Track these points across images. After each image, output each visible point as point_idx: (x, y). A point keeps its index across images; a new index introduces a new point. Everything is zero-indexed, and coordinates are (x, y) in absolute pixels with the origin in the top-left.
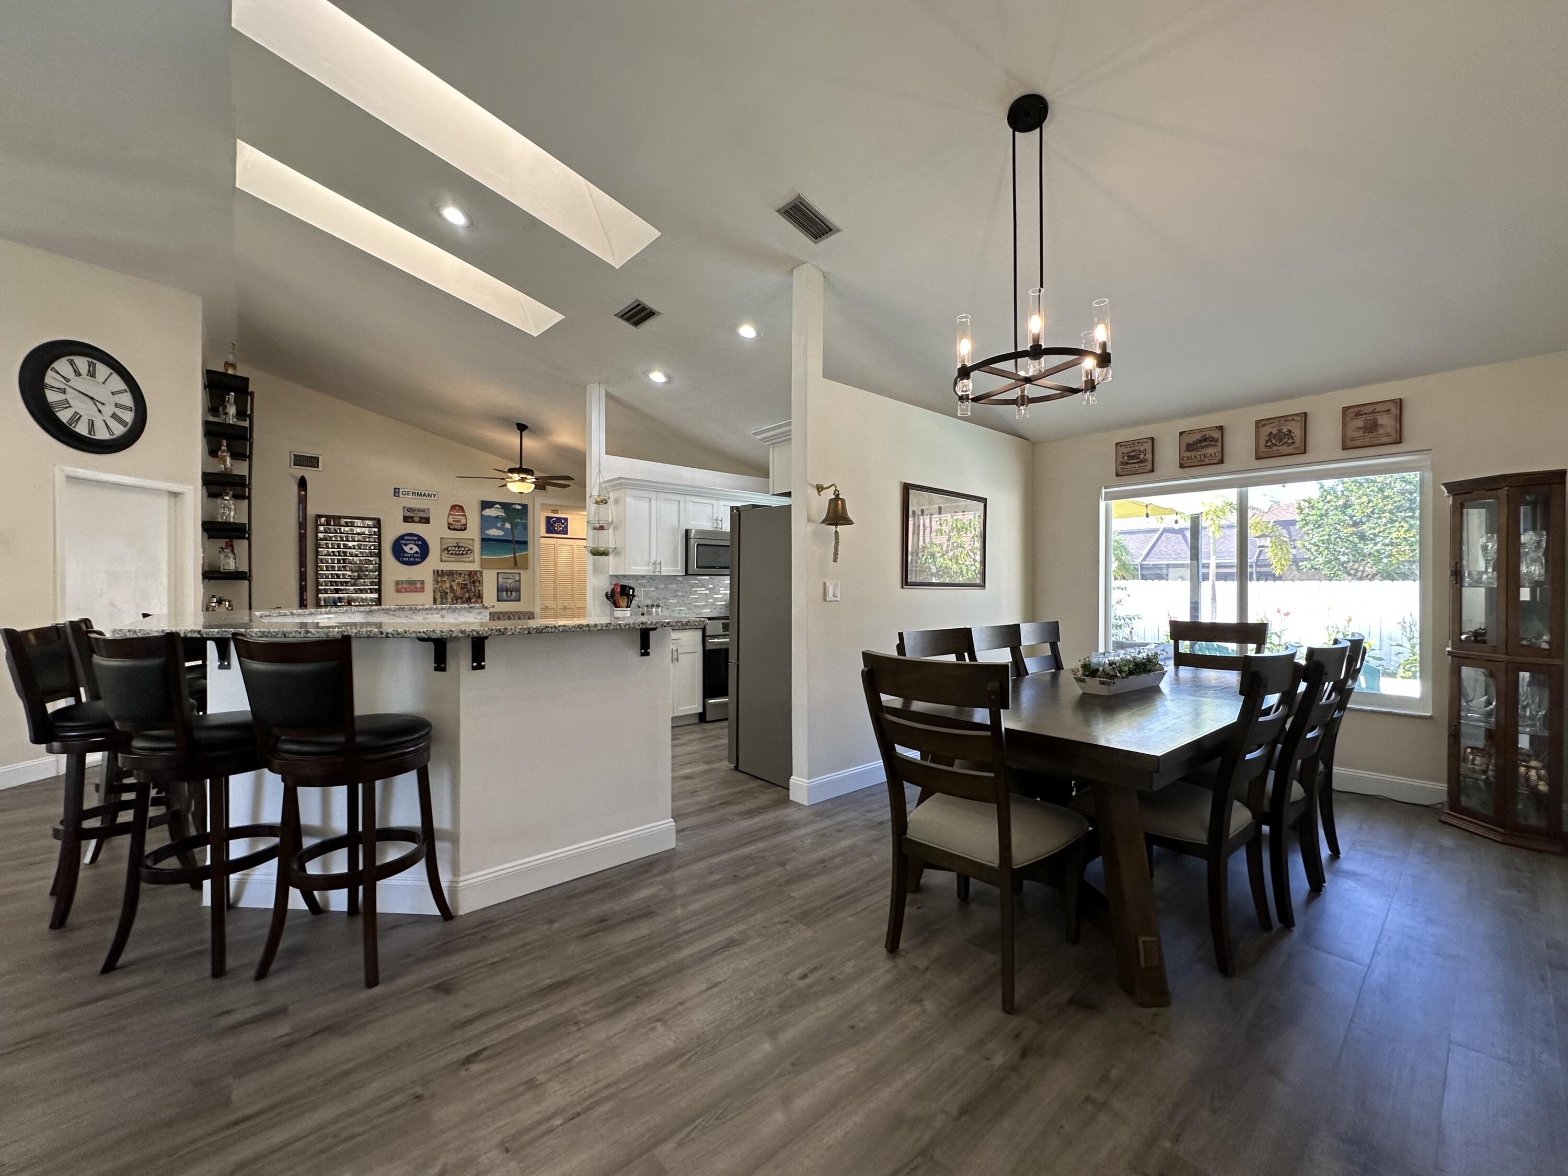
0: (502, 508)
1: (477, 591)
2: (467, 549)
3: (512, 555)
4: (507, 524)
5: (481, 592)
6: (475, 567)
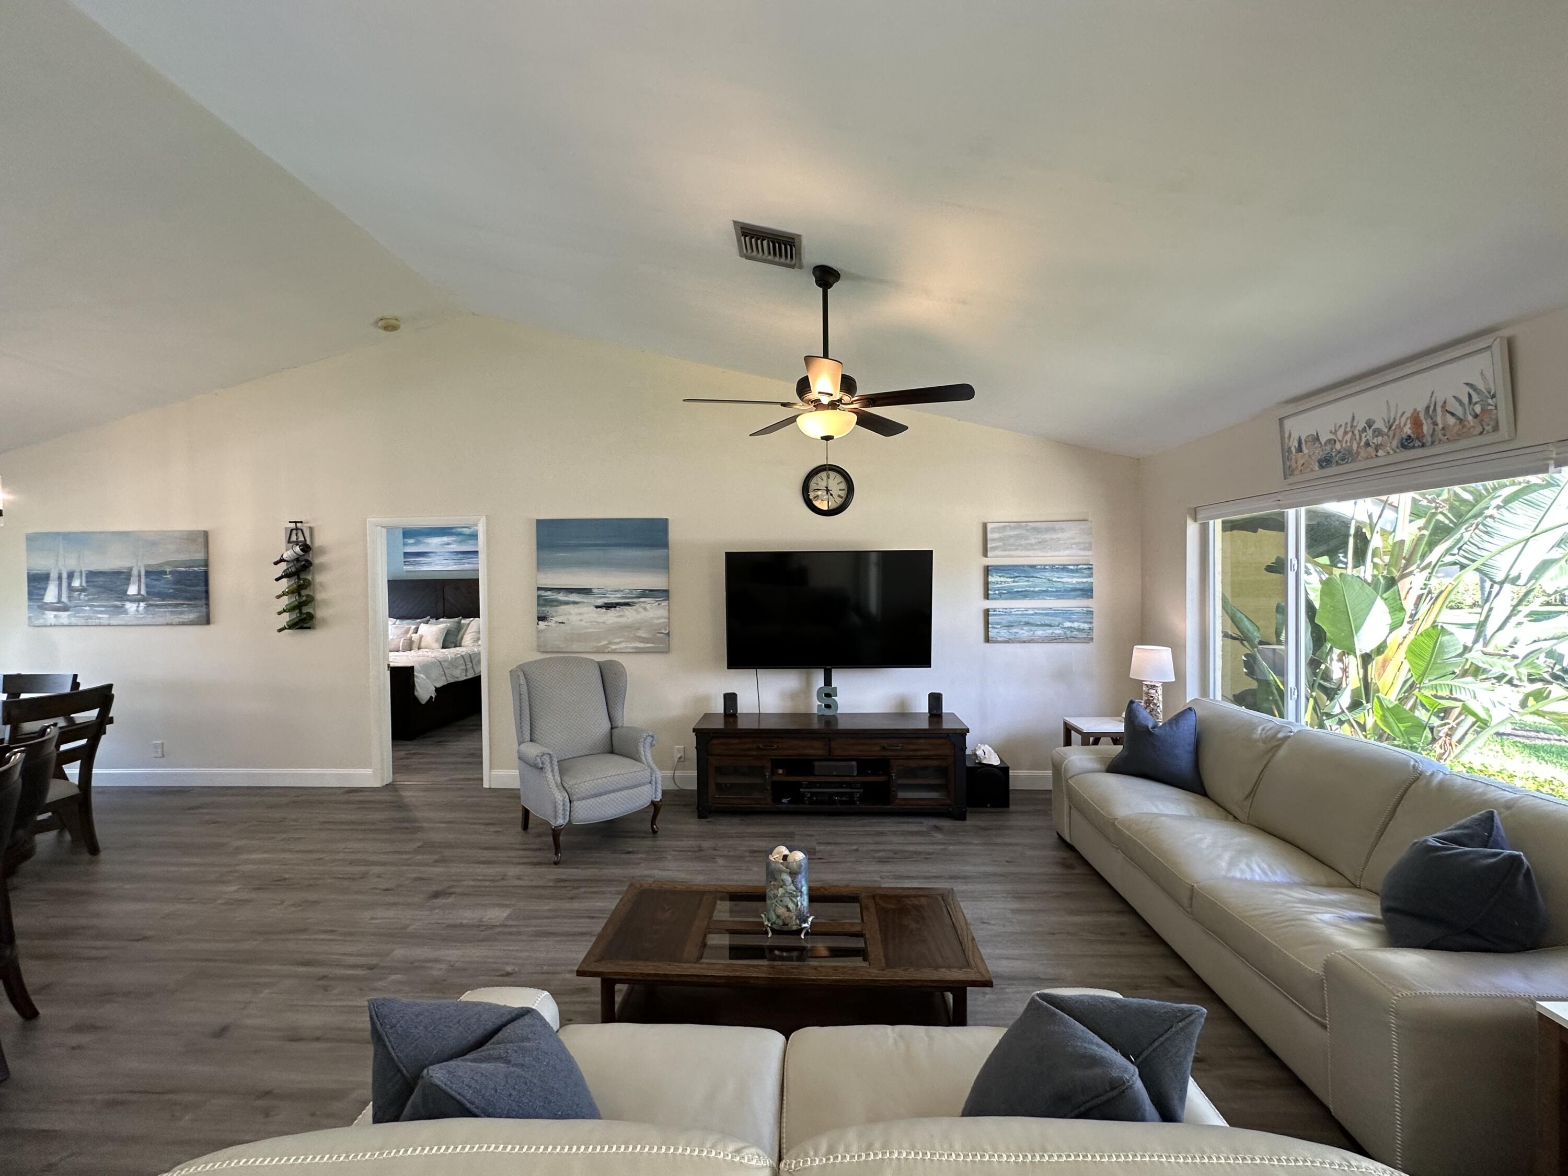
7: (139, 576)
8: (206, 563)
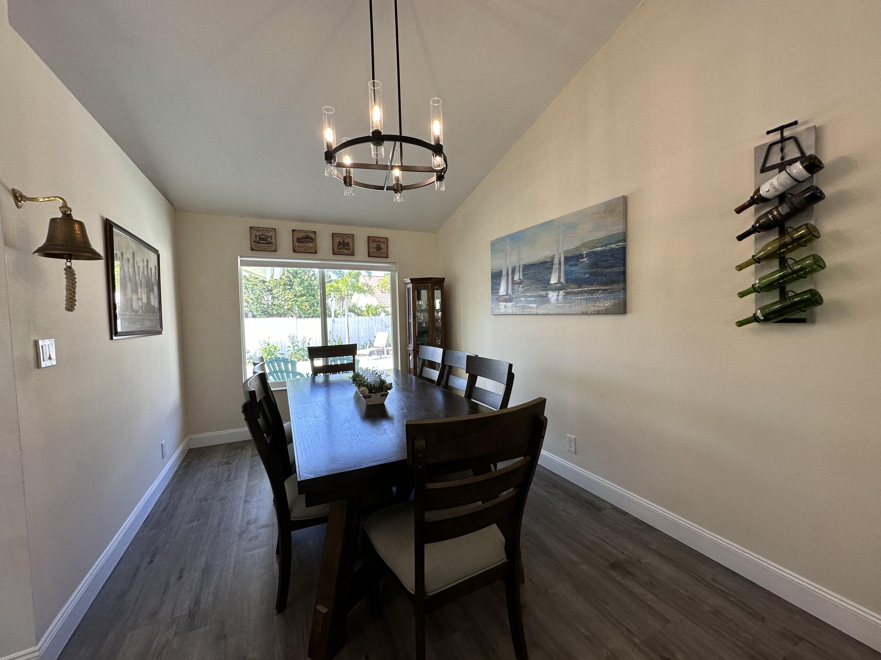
7: (560, 264)
8: (624, 237)
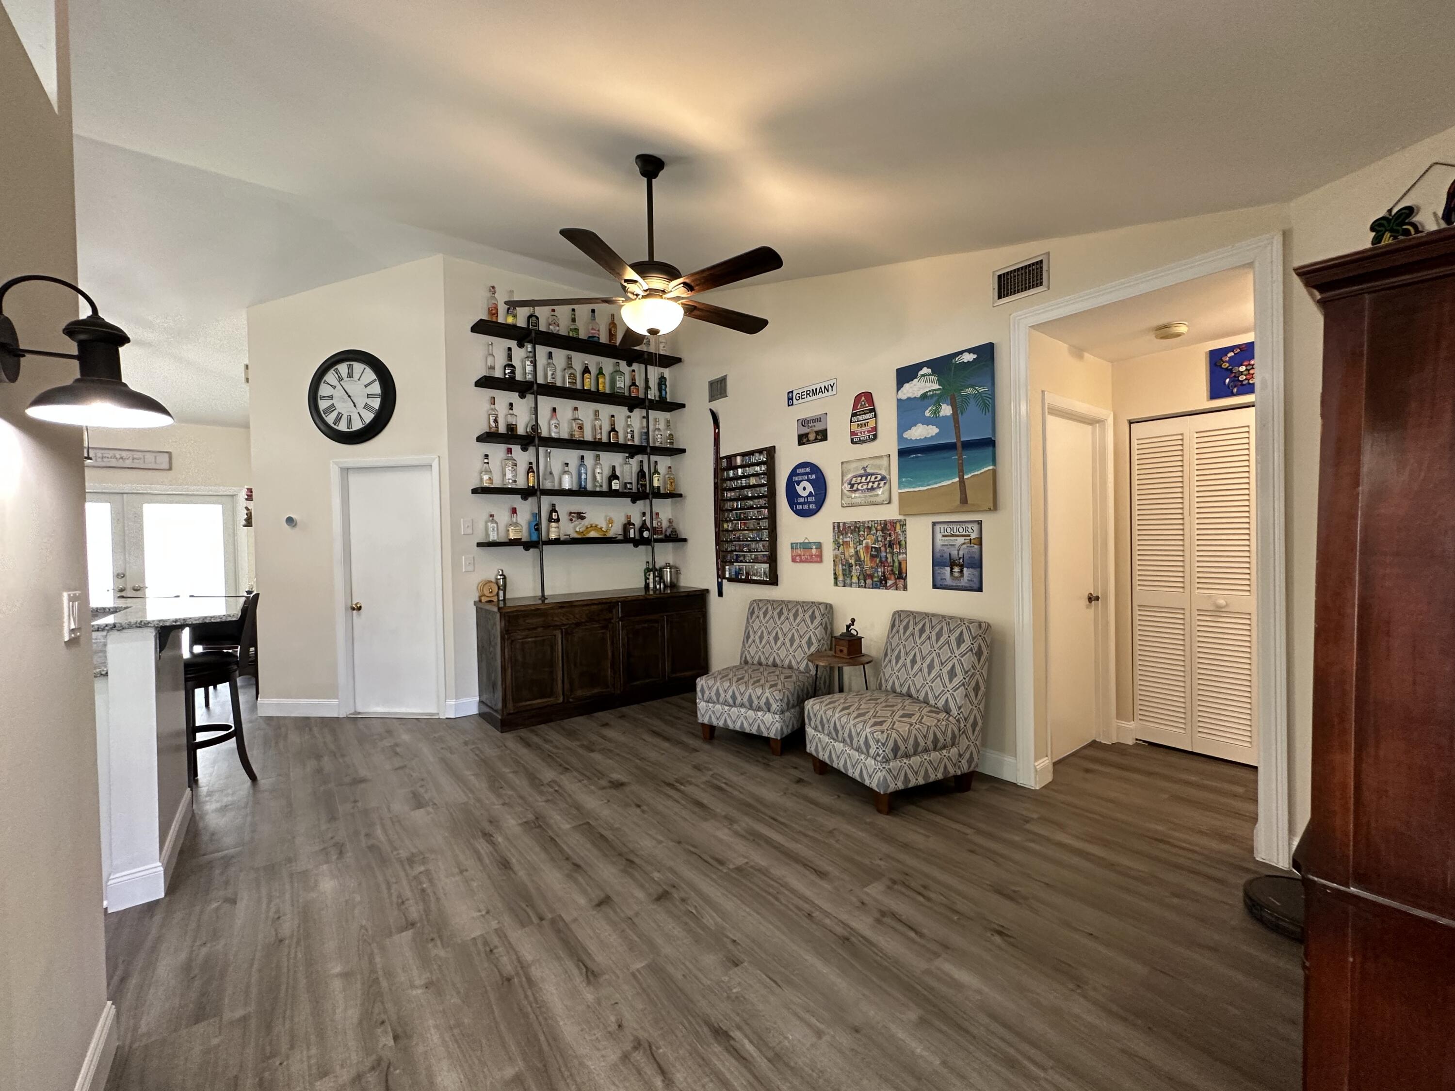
0: (933, 373)
1: (897, 564)
2: (879, 477)
3: (957, 479)
4: (944, 406)
5: (903, 566)
6: (891, 513)
